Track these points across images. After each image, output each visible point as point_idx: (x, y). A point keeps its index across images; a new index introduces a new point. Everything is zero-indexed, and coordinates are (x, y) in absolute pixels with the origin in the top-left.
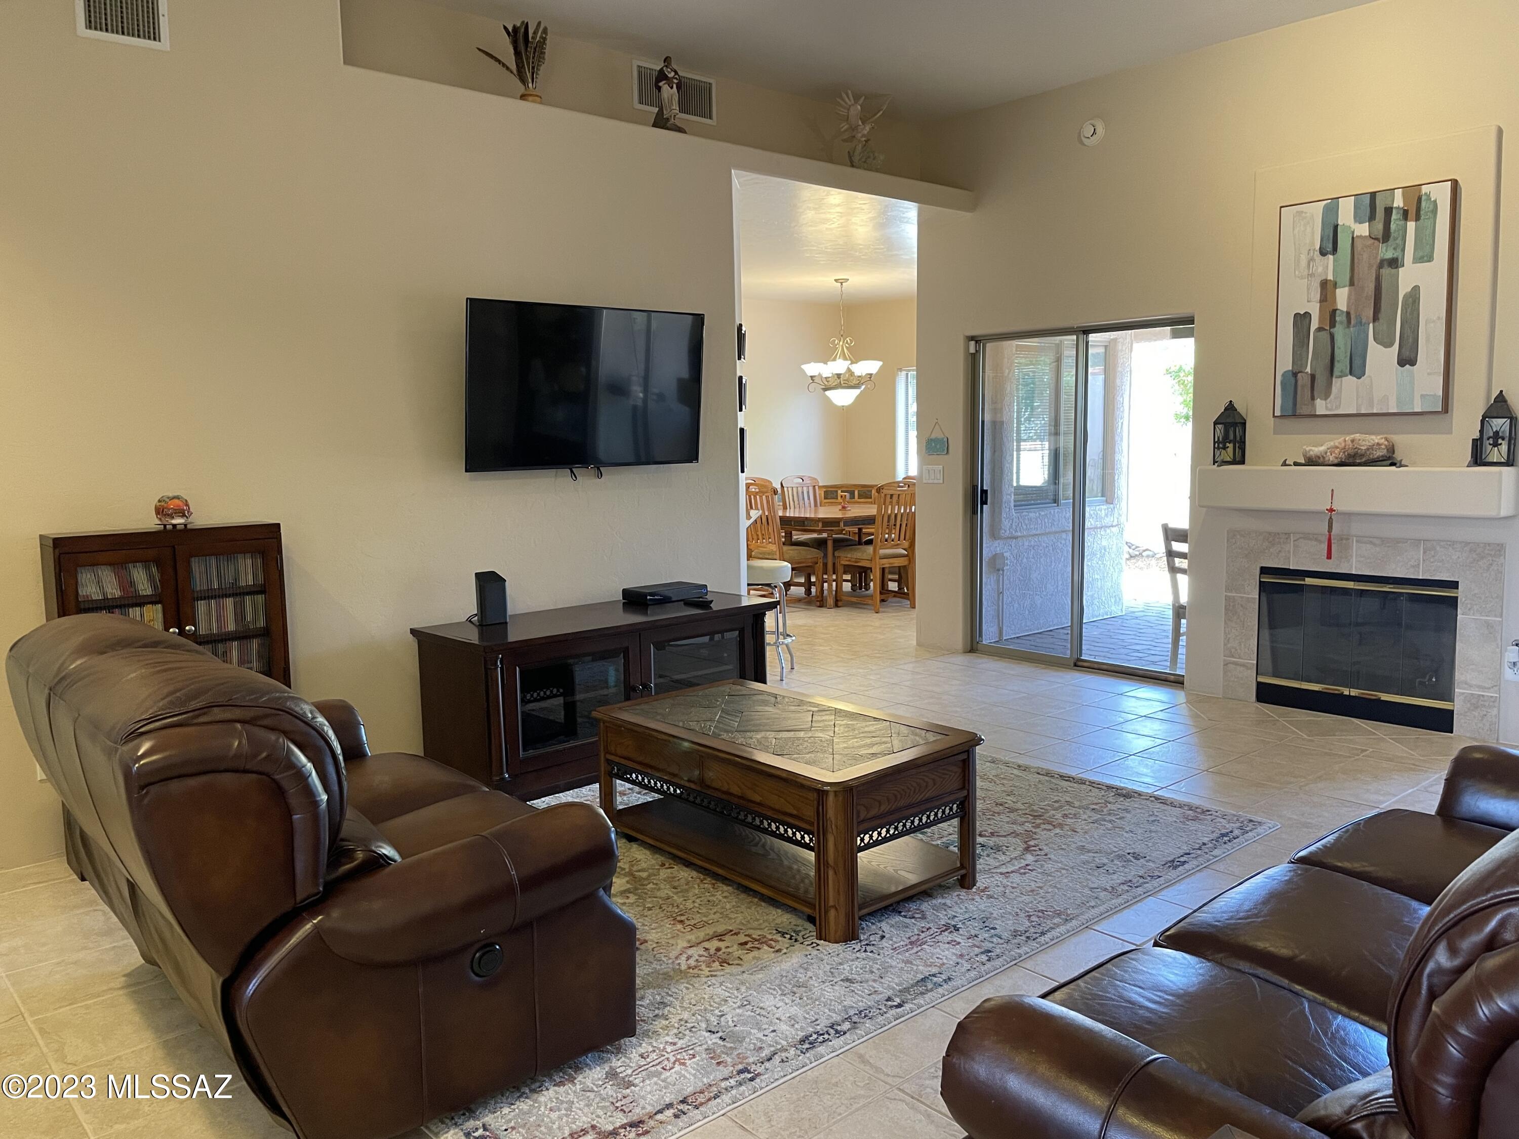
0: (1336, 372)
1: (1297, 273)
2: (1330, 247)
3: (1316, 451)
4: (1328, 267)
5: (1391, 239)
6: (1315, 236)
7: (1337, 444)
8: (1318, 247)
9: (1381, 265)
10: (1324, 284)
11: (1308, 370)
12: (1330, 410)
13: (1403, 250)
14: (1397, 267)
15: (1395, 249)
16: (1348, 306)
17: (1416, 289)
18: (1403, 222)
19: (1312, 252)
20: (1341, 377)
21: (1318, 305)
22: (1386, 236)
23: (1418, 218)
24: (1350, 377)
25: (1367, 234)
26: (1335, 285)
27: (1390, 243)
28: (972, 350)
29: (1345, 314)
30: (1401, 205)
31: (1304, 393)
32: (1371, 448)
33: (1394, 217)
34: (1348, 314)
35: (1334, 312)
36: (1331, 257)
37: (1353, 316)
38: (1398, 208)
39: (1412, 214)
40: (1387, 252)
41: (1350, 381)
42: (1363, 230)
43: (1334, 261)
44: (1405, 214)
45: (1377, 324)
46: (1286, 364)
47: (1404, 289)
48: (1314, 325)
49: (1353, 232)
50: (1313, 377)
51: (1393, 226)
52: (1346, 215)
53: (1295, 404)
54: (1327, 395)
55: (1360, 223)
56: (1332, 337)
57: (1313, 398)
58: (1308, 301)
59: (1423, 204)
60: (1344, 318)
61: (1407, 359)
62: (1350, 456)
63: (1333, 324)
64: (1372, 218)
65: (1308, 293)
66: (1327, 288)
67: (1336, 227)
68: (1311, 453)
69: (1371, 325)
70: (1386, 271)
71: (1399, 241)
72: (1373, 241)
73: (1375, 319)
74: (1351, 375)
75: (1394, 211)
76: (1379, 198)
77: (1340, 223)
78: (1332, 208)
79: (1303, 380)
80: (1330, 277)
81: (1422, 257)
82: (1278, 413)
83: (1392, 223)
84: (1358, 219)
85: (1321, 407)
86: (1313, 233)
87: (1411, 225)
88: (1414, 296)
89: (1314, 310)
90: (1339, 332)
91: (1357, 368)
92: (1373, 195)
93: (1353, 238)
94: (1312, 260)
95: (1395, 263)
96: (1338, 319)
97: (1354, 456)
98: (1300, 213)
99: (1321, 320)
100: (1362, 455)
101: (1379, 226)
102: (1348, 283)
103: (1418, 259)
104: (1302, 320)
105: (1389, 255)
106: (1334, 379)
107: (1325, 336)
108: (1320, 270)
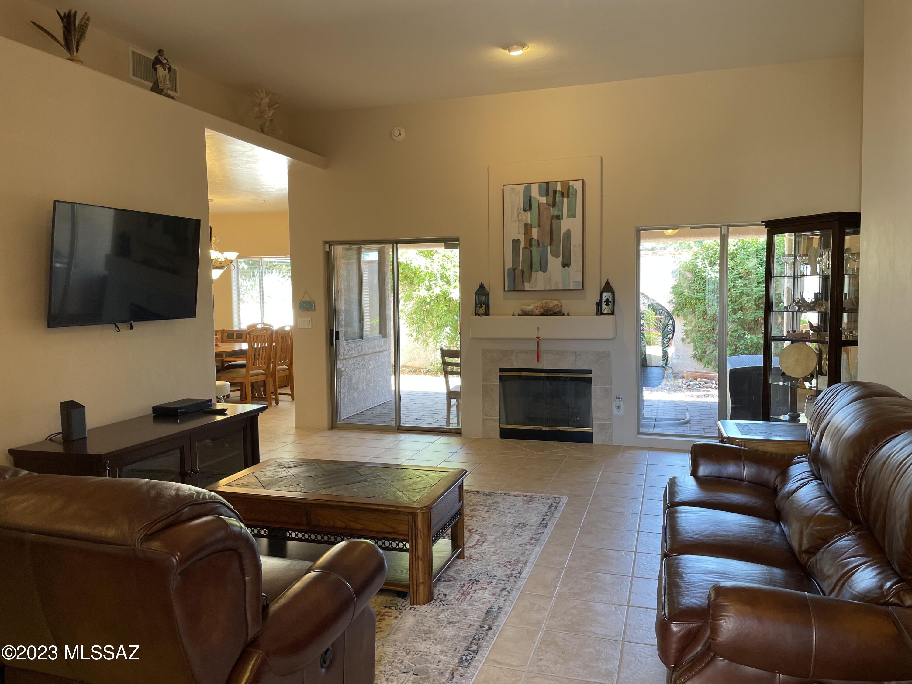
0: (534, 269)
1: (513, 219)
2: (528, 208)
3: (529, 308)
4: (527, 217)
5: (556, 206)
6: (520, 201)
7: (538, 305)
8: (522, 207)
9: (552, 219)
10: (526, 225)
11: (520, 268)
12: (531, 288)
13: (562, 212)
14: (560, 220)
15: (558, 210)
16: (538, 237)
17: (569, 230)
18: (562, 198)
19: (519, 209)
20: (536, 272)
21: (524, 235)
22: (554, 204)
23: (568, 197)
24: (540, 272)
25: (545, 202)
26: (531, 226)
27: (556, 207)
28: (327, 250)
29: (536, 241)
30: (561, 190)
31: (519, 279)
32: (554, 306)
33: (557, 195)
34: (538, 241)
35: (531, 239)
36: (529, 212)
37: (540, 242)
38: (559, 191)
39: (566, 194)
40: (554, 212)
41: (540, 273)
42: (543, 200)
43: (531, 215)
44: (562, 194)
45: (551, 246)
46: (509, 264)
47: (563, 230)
48: (522, 245)
49: (539, 201)
50: (523, 272)
51: (557, 200)
52: (535, 192)
53: (514, 284)
54: (530, 281)
55: (542, 197)
56: (531, 252)
57: (523, 282)
58: (519, 234)
59: (571, 190)
60: (536, 243)
61: (566, 264)
62: (545, 311)
63: (531, 245)
64: (547, 194)
65: (519, 229)
66: (527, 228)
67: (530, 198)
68: (526, 309)
69: (549, 247)
70: (555, 221)
71: (560, 207)
72: (548, 206)
73: (551, 244)
74: (541, 271)
75: (557, 192)
76: (550, 185)
77: (532, 196)
78: (528, 188)
79: (518, 273)
80: (529, 222)
81: (571, 215)
82: (506, 289)
83: (557, 198)
84: (541, 195)
85: (527, 286)
86: (520, 200)
87: (565, 200)
88: (568, 234)
89: (522, 238)
90: (534, 249)
91: (543, 268)
92: (547, 183)
93: (539, 204)
94: (519, 213)
95: (559, 217)
96: (533, 243)
97: (547, 311)
98: (513, 189)
99: (525, 243)
100: (551, 311)
101: (551, 199)
102: (537, 226)
103: (569, 216)
104: (516, 242)
105: (556, 213)
106: (533, 273)
107: (527, 251)
108: (524, 218)
